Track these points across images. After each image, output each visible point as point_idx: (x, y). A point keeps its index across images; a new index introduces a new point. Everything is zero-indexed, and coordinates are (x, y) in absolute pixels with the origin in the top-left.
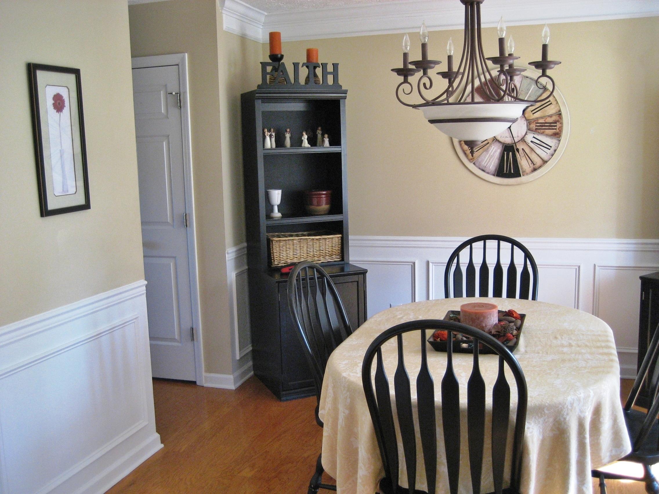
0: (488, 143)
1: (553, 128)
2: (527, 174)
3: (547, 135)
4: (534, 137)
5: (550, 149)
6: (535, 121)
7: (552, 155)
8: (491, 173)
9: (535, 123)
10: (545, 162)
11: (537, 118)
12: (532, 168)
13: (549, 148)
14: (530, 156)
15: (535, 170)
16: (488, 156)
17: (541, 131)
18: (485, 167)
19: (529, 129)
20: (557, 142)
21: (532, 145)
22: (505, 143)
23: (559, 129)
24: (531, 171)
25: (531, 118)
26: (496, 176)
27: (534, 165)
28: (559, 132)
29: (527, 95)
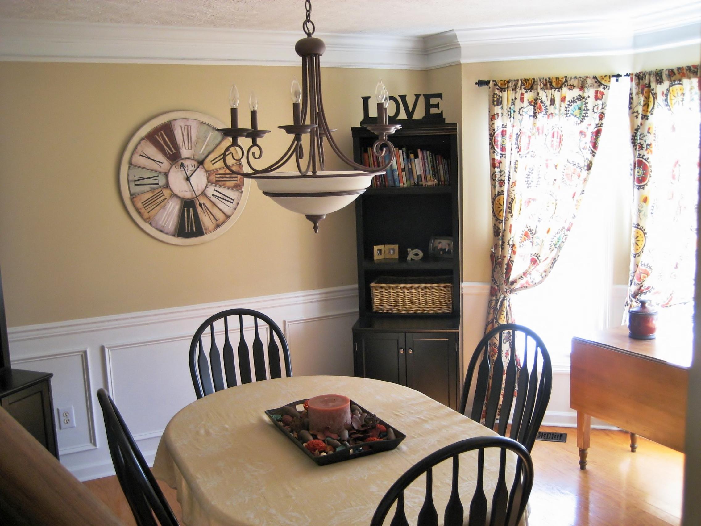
0: (166, 199)
1: (234, 179)
2: (210, 232)
3: (229, 188)
4: (215, 190)
5: (232, 203)
6: (215, 172)
7: (235, 209)
8: (170, 233)
9: (214, 174)
10: (228, 217)
11: (217, 169)
12: (214, 224)
13: (232, 201)
14: (212, 212)
15: (218, 226)
16: (166, 213)
17: (221, 183)
18: (164, 226)
19: (209, 181)
20: (239, 194)
21: (213, 199)
22: (185, 198)
23: (240, 180)
24: (213, 227)
25: (211, 169)
26: (177, 236)
27: (217, 220)
28: (240, 184)
29: (204, 144)
